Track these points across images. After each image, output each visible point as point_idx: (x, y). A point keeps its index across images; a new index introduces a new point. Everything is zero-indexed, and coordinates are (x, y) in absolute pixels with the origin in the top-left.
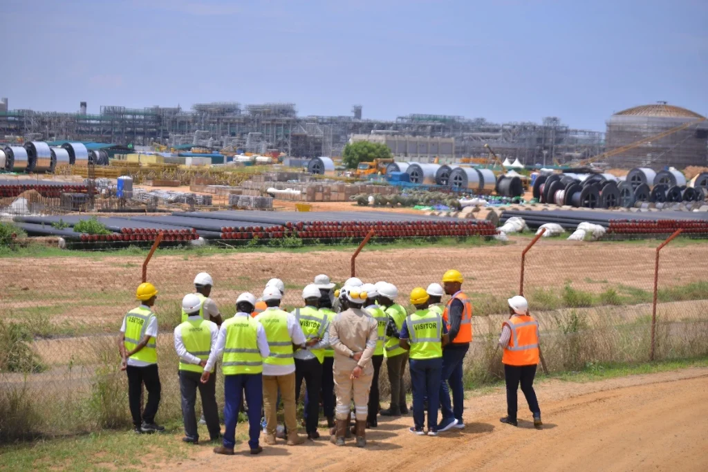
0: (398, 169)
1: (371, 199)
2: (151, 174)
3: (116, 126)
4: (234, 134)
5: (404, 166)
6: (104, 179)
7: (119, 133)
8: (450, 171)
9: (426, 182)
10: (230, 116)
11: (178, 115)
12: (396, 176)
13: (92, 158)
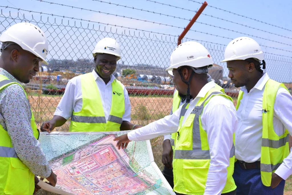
0: (140, 77)
1: (134, 84)
2: (67, 76)
3: (54, 64)
4: (88, 68)
5: (142, 76)
6: (53, 76)
7: (55, 66)
8: (156, 78)
9: (148, 81)
10: (87, 62)
11: (72, 62)
12: (139, 79)
13: (49, 71)
